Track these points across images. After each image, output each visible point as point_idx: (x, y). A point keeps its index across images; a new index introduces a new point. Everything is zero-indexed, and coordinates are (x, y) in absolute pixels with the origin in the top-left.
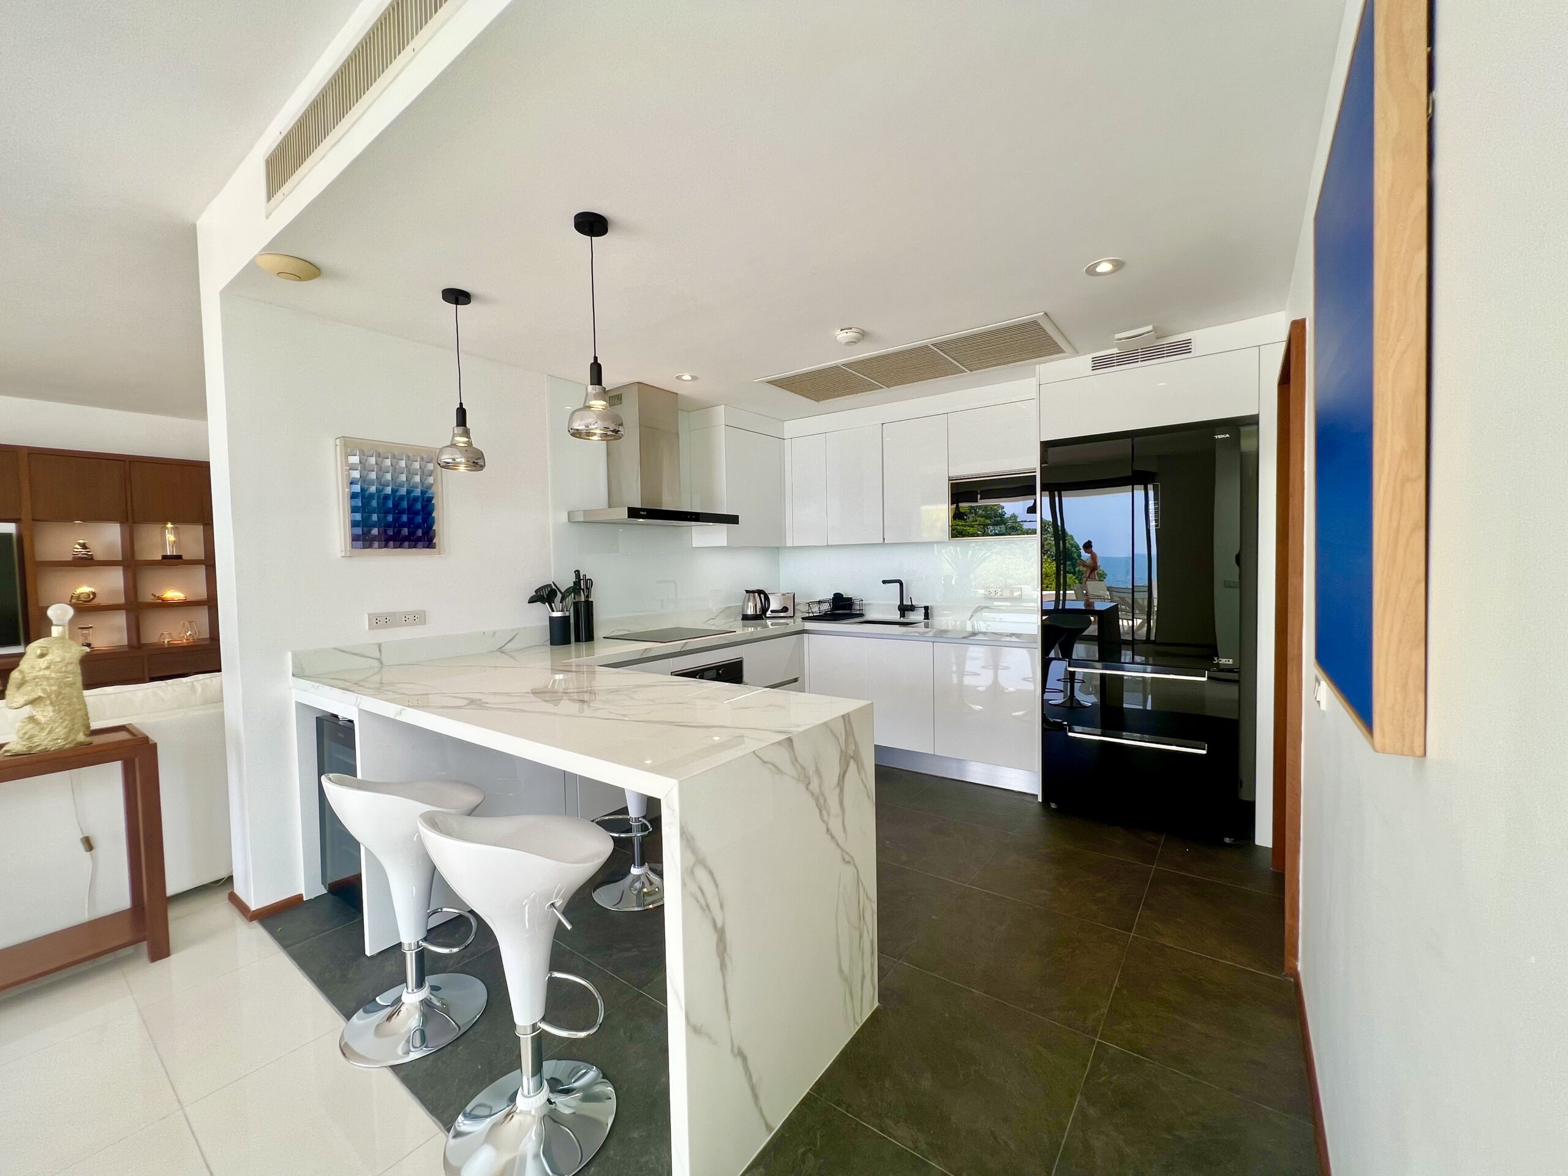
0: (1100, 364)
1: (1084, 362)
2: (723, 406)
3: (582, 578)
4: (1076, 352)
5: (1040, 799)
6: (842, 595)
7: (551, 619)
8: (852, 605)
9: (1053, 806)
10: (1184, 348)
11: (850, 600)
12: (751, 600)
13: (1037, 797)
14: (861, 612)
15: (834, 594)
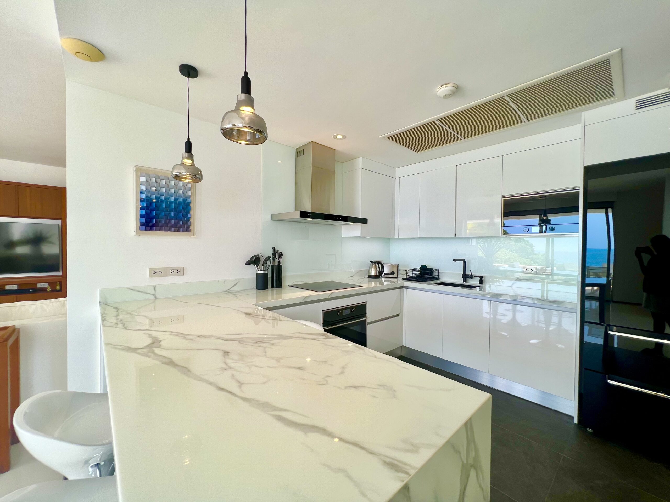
0: (641, 105)
1: (630, 103)
2: (361, 157)
3: (276, 252)
5: (576, 421)
6: (426, 266)
7: (258, 274)
8: (433, 273)
9: (589, 430)
11: (431, 269)
12: (374, 267)
13: (572, 418)
14: (438, 277)
15: (422, 266)
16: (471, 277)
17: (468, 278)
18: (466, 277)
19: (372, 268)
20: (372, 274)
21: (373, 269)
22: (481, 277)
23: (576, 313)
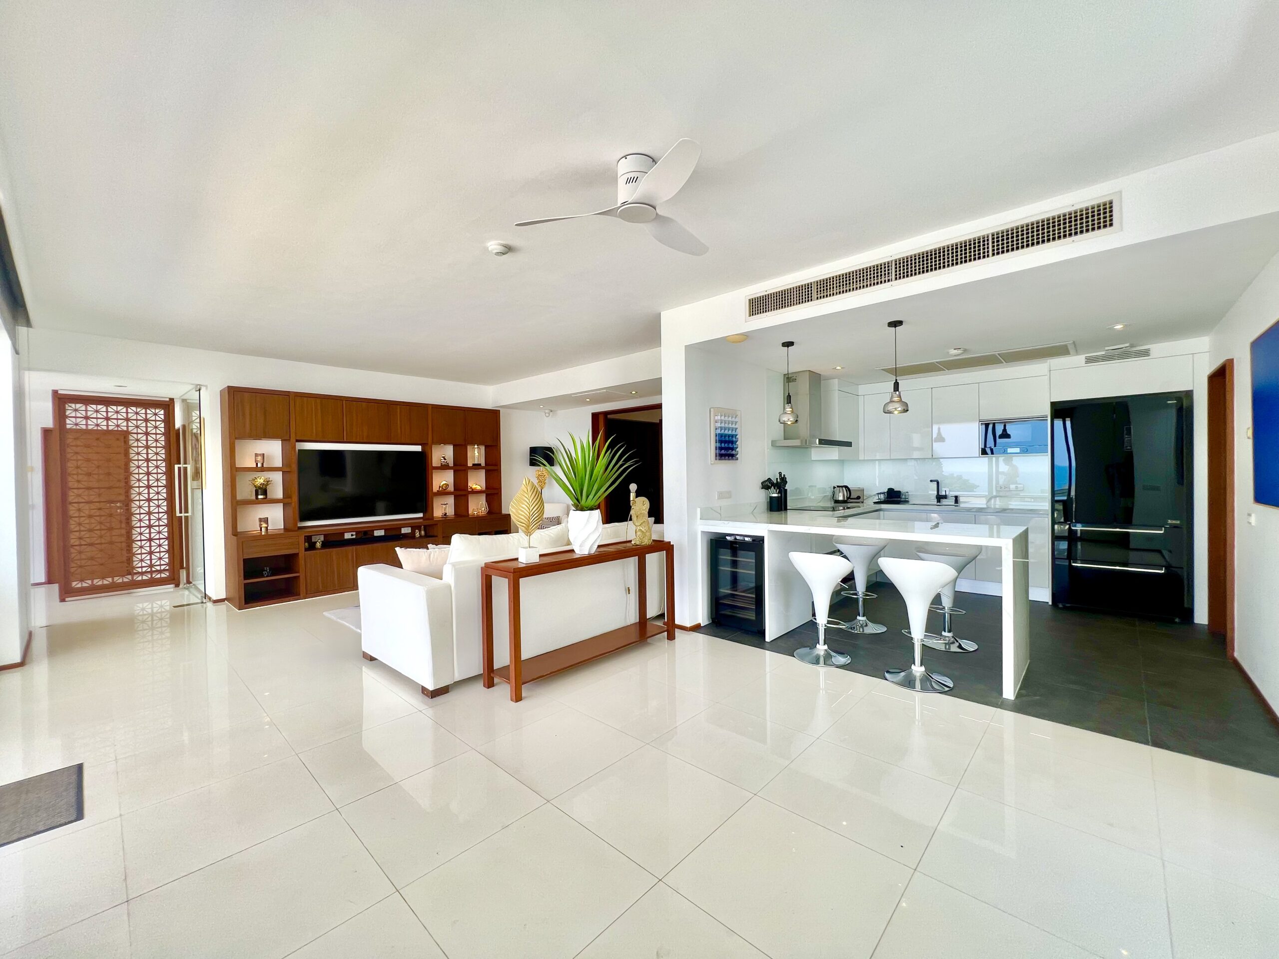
0: (1089, 360)
1: (1081, 358)
2: (837, 380)
3: (782, 477)
4: (1077, 353)
5: (1050, 603)
6: (893, 489)
7: (771, 498)
8: (901, 495)
9: (1060, 606)
10: (1146, 353)
11: (899, 492)
12: (841, 492)
13: (1048, 603)
14: (907, 500)
15: (889, 489)
16: (945, 497)
17: (943, 498)
18: (940, 498)
19: (839, 493)
20: (840, 499)
21: (841, 494)
22: (956, 497)
23: (1048, 518)
